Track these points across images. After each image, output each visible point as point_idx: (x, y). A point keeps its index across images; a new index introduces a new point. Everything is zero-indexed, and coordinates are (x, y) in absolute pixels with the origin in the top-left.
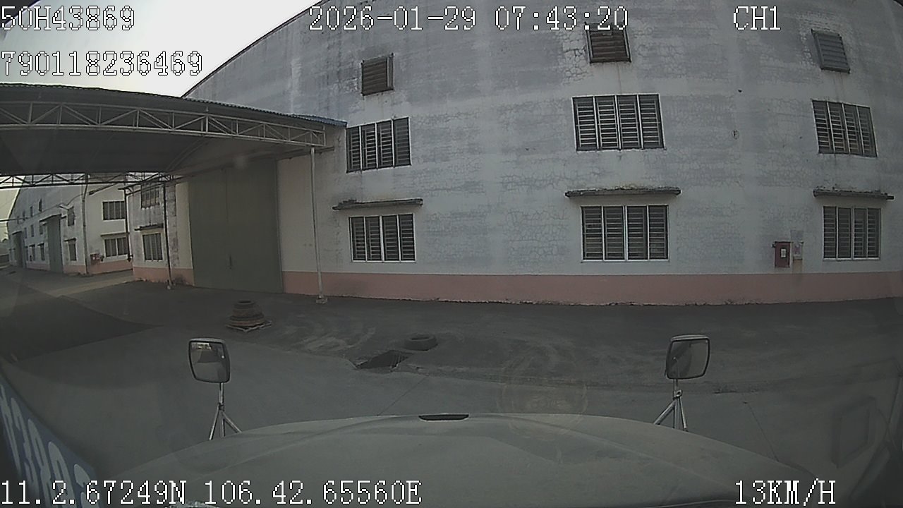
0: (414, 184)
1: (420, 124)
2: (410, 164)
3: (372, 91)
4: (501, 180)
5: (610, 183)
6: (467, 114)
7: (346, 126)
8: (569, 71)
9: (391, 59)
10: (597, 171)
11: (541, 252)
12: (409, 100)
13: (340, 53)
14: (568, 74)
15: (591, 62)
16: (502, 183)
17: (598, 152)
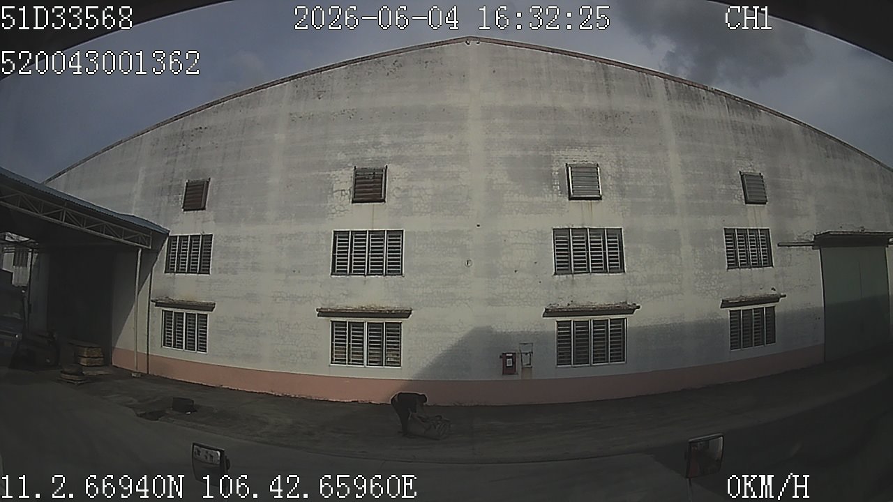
0: (210, 290)
1: (220, 241)
2: (209, 273)
3: (190, 208)
4: (272, 294)
5: (354, 304)
6: (254, 237)
7: (168, 234)
8: (334, 208)
9: (208, 182)
10: (345, 292)
11: (298, 355)
12: (215, 220)
13: (174, 169)
14: (333, 211)
15: (353, 201)
16: (273, 297)
17: (348, 277)
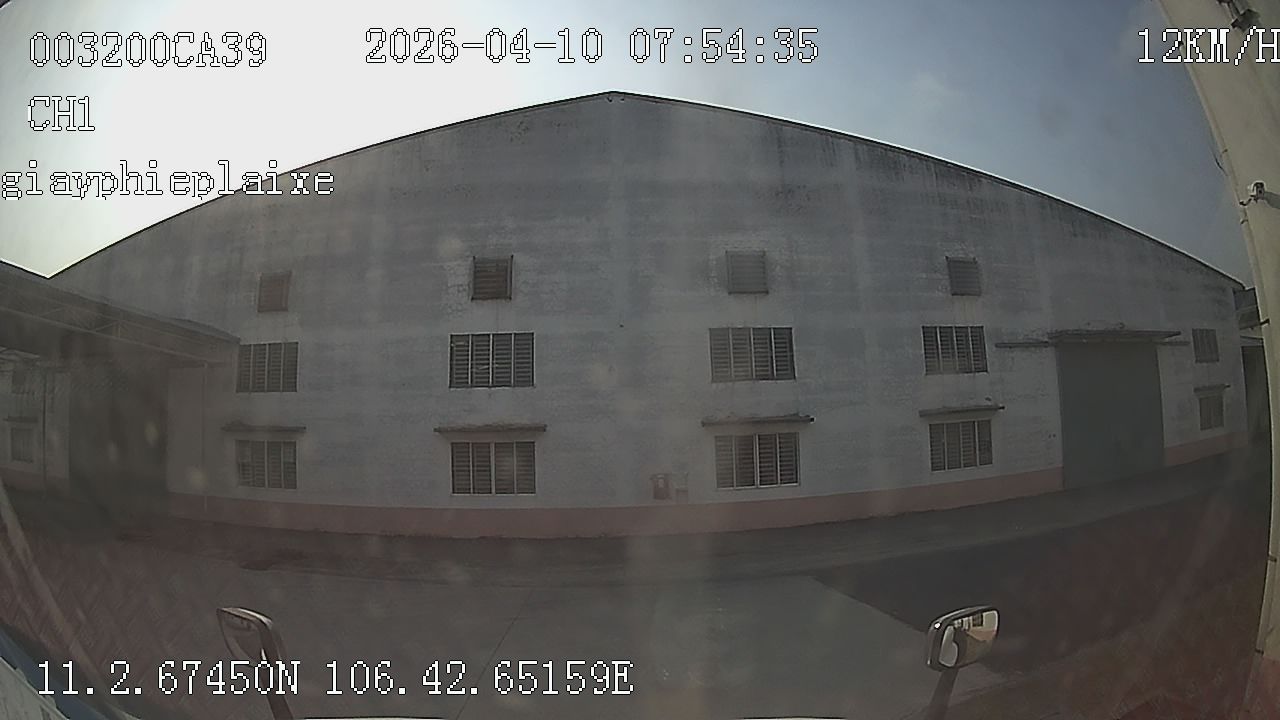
0: (299, 412)
1: (309, 350)
2: (295, 391)
3: (267, 309)
4: (378, 413)
5: (476, 420)
6: (352, 345)
7: (238, 343)
8: (450, 307)
9: (289, 277)
10: (467, 408)
11: (413, 485)
12: (300, 323)
13: (241, 259)
14: (449, 311)
15: (473, 299)
16: (379, 417)
17: (469, 390)
